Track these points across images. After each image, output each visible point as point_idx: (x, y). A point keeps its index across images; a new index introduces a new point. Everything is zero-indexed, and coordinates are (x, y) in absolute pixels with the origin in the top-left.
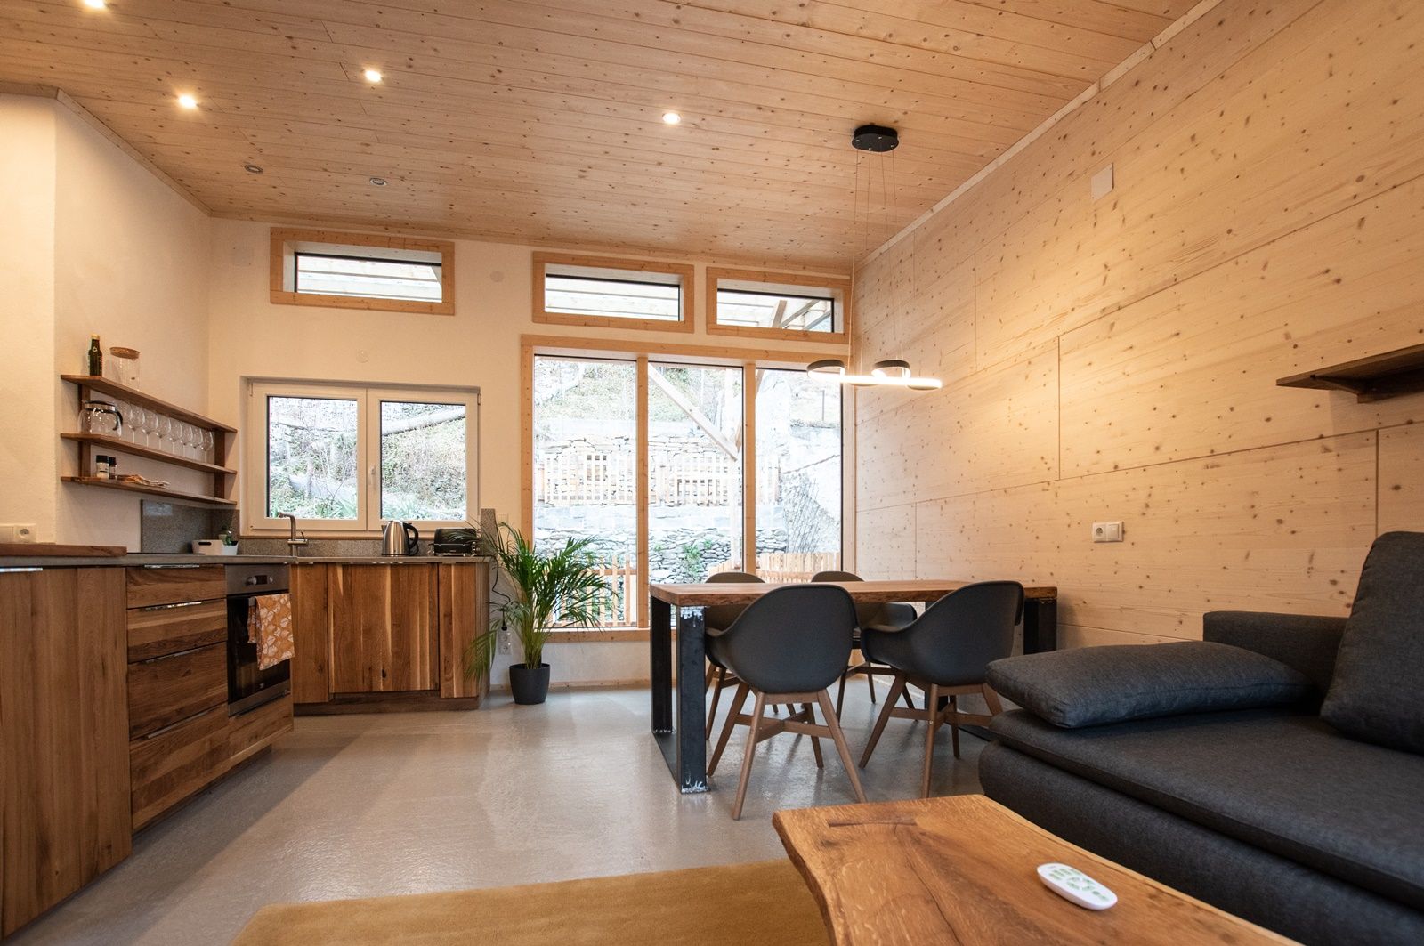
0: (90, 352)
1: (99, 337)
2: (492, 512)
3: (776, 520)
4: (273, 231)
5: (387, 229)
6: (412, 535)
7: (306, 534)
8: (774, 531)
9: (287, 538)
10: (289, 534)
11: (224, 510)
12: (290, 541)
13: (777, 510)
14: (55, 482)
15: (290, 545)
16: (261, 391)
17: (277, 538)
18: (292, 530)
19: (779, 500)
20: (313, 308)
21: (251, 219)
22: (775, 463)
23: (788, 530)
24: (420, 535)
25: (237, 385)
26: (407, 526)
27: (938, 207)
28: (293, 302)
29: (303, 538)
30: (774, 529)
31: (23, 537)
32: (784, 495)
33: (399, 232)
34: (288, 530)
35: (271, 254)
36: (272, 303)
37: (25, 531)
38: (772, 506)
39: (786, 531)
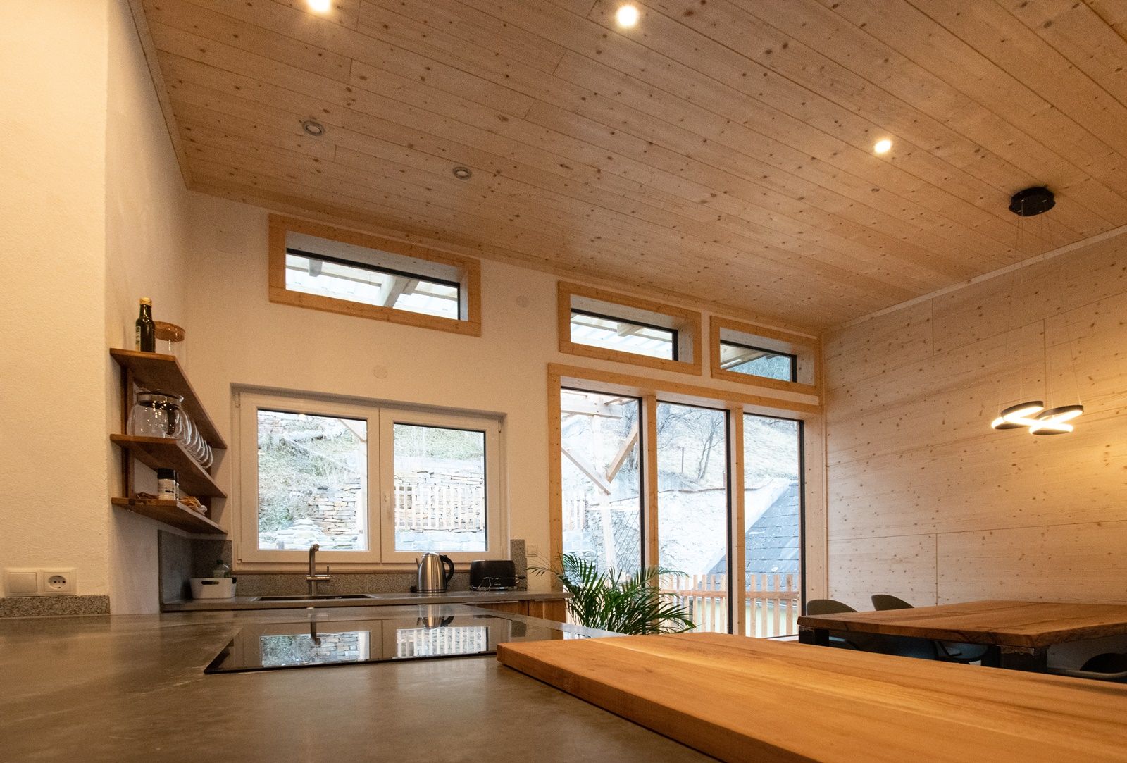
0: (139, 323)
1: (151, 302)
2: (523, 542)
3: (585, 543)
4: (271, 219)
5: (408, 236)
6: (447, 567)
7: (332, 568)
8: (585, 553)
9: (305, 574)
10: (307, 568)
11: (213, 541)
12: (309, 577)
13: (585, 536)
14: (107, 505)
15: (309, 581)
16: (250, 401)
17: (282, 573)
18: (312, 563)
19: (586, 527)
20: (321, 312)
21: (244, 201)
22: (582, 497)
23: (597, 552)
24: (456, 568)
25: (227, 392)
26: (444, 559)
27: (975, 281)
28: (298, 303)
29: (328, 573)
30: (584, 551)
31: (55, 588)
32: (590, 523)
33: (421, 242)
34: (305, 564)
35: (271, 244)
36: (271, 301)
37: (57, 579)
38: (579, 532)
39: (595, 552)
